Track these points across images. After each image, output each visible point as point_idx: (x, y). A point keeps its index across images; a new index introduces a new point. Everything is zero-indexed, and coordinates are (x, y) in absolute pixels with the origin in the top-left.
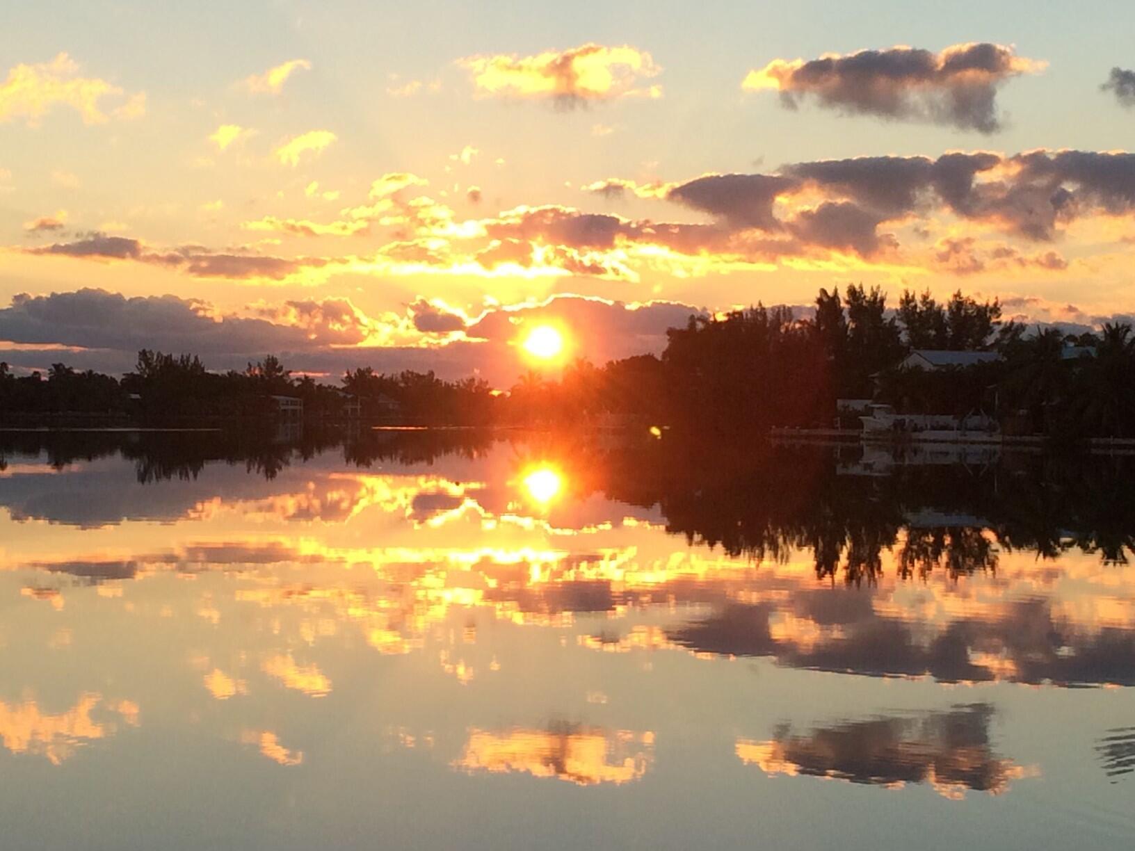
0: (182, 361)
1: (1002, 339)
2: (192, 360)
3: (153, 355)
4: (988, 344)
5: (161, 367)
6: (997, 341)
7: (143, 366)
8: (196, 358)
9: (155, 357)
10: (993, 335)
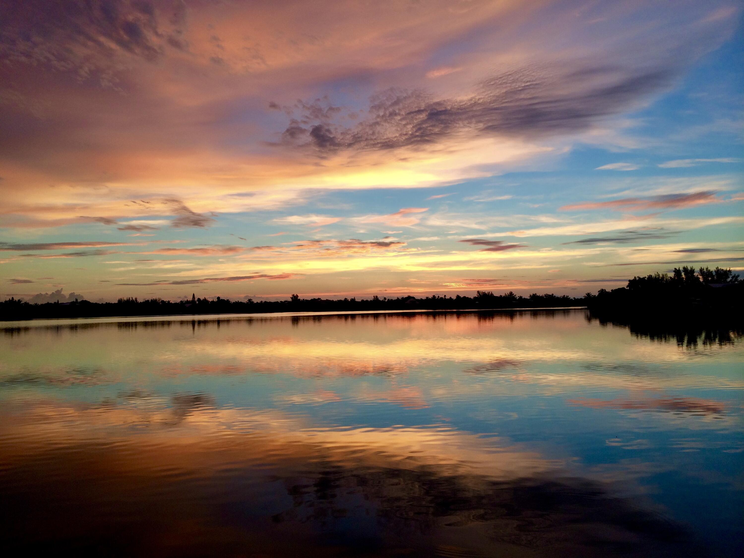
0: (488, 293)
1: (732, 279)
2: (491, 293)
3: (480, 292)
4: (728, 281)
5: (483, 295)
6: (731, 280)
7: (478, 295)
8: (492, 292)
9: (481, 292)
10: (729, 278)
